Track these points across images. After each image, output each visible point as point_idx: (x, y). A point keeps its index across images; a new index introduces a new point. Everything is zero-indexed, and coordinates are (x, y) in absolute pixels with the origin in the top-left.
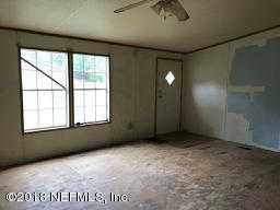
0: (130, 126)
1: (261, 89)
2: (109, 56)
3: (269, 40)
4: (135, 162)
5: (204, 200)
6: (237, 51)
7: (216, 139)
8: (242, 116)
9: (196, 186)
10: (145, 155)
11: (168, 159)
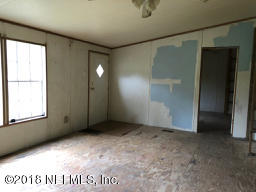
0: (66, 119)
1: (178, 82)
2: (45, 45)
3: (183, 43)
4: (87, 155)
5: (170, 181)
6: (158, 49)
7: (141, 125)
8: (162, 104)
9: (155, 170)
10: (91, 147)
11: (114, 148)
